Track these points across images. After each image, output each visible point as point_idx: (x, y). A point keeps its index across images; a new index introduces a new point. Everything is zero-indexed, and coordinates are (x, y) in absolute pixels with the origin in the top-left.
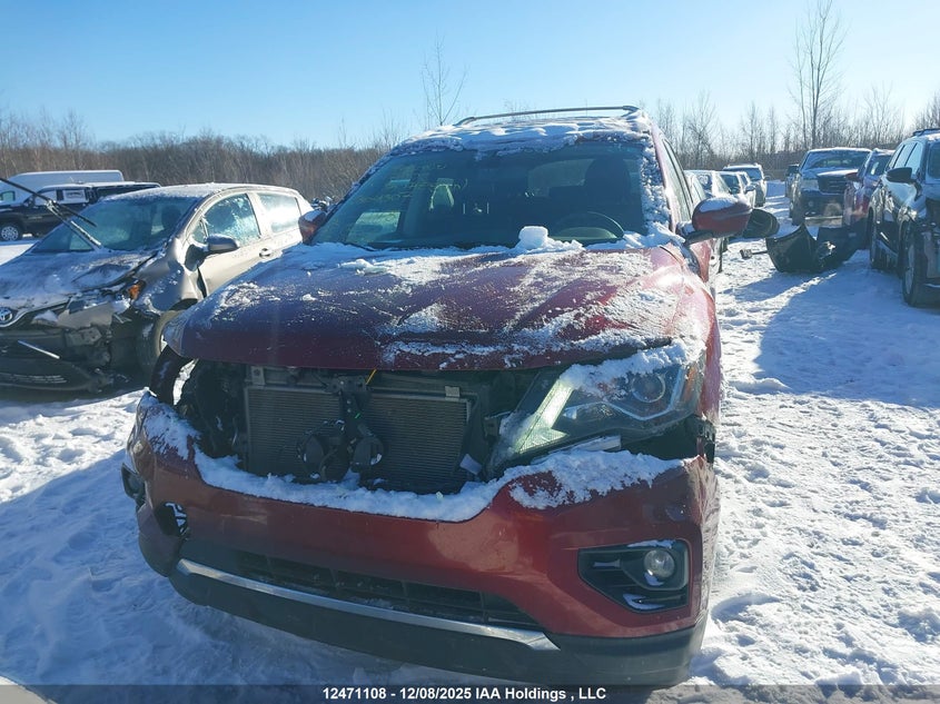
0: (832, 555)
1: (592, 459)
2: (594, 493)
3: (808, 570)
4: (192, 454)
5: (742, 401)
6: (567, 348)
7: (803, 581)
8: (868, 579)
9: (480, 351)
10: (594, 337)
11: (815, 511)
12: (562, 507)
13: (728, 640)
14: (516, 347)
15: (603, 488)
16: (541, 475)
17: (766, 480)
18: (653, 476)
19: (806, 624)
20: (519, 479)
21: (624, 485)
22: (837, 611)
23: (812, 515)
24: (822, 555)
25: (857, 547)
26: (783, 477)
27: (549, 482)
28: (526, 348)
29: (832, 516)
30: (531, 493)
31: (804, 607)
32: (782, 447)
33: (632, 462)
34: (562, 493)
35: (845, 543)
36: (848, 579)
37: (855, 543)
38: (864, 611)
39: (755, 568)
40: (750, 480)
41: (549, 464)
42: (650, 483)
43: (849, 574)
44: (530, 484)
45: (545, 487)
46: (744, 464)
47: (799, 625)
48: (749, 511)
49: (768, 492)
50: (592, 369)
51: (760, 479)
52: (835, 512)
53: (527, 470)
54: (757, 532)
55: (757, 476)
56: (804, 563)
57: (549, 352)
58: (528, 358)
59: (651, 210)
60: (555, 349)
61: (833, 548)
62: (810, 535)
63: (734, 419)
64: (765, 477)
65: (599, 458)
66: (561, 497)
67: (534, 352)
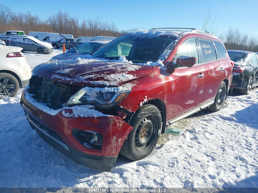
0: (188, 162)
1: (84, 109)
2: (80, 116)
3: (175, 163)
4: (26, 91)
5: (217, 121)
6: (87, 82)
7: (171, 165)
8: (190, 170)
9: (68, 79)
10: (96, 81)
11: (199, 151)
12: (71, 117)
13: (133, 169)
14: (75, 80)
15: (82, 116)
16: (70, 110)
17: (195, 140)
18: (97, 117)
19: (158, 173)
20: (65, 109)
21: (88, 117)
22: (171, 174)
23: (197, 152)
24: (186, 161)
25: (198, 163)
26: (201, 141)
27: (71, 111)
28: (77, 80)
29: (202, 154)
30: (66, 113)
31: (163, 170)
32: (212, 134)
33: (94, 112)
34: (72, 114)
35: (196, 160)
36: (184, 168)
37: (199, 161)
38: (178, 176)
39: (161, 157)
40: (191, 139)
41: (73, 108)
42: (95, 118)
43: (186, 167)
44: (66, 111)
45: (69, 112)
46: (194, 135)
47: (156, 172)
48: (178, 145)
49: (192, 143)
50: (91, 88)
51: (194, 140)
52: (204, 153)
53: (68, 108)
54: (173, 150)
55: (194, 139)
56: (177, 161)
57: (81, 82)
58: (76, 83)
59: (161, 57)
60: (83, 82)
61: (190, 161)
62: (188, 155)
63: (208, 124)
64: (196, 139)
65: (85, 109)
66: (72, 115)
67: (78, 82)
